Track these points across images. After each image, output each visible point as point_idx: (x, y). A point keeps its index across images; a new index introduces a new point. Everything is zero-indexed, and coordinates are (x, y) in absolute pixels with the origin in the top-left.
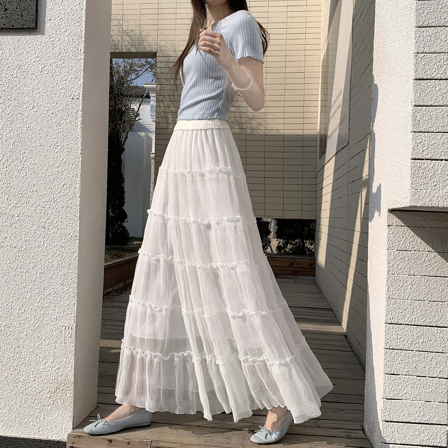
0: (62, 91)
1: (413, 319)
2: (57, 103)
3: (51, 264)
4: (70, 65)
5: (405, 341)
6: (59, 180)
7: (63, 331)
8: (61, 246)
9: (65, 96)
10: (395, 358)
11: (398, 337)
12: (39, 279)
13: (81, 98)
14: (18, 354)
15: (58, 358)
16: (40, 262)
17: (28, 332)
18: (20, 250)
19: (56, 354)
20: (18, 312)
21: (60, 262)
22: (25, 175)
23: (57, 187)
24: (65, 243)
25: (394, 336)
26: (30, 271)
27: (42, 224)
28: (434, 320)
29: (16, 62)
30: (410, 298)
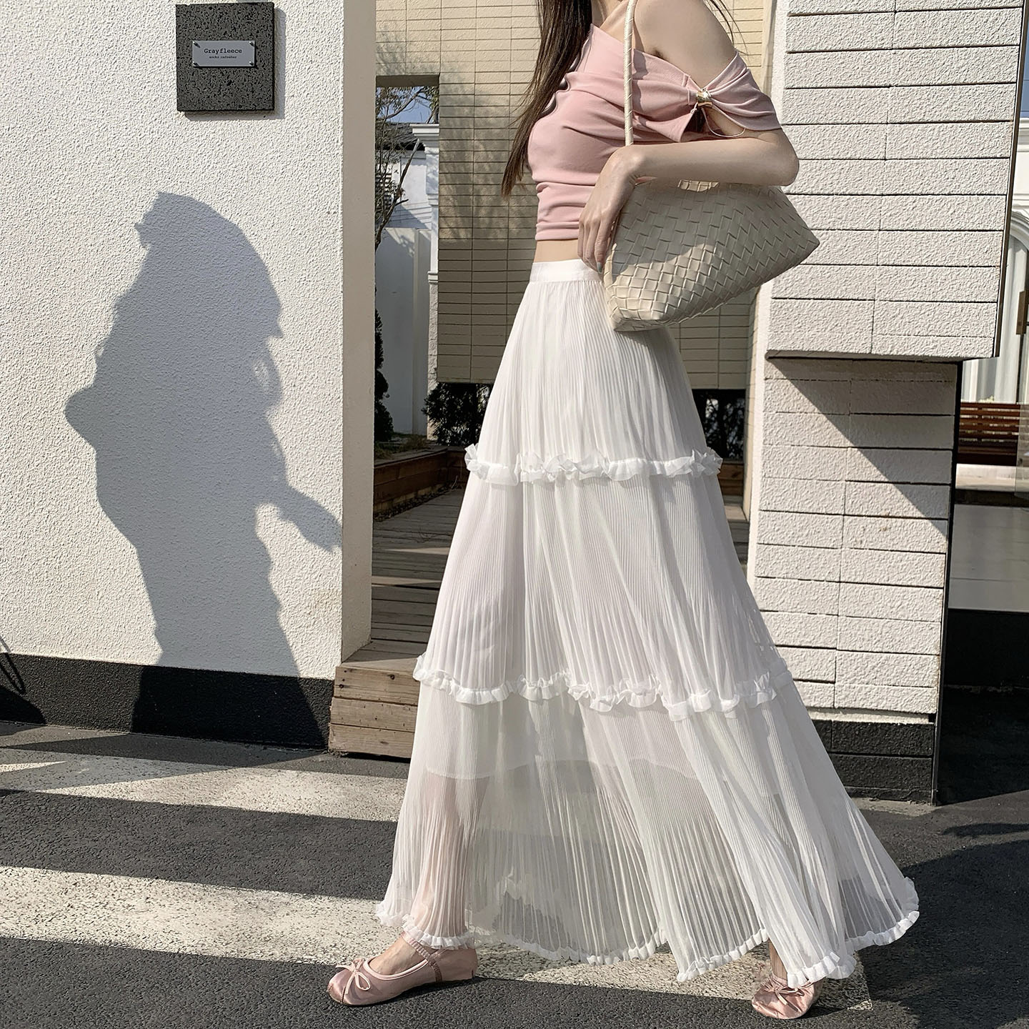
0: (313, 202)
1: (795, 505)
2: (306, 220)
4: (323, 164)
5: (785, 533)
6: (312, 324)
8: (318, 412)
9: (317, 209)
11: (775, 528)
13: (340, 211)
25: (770, 527)
28: (824, 506)
29: (247, 160)
30: (793, 476)
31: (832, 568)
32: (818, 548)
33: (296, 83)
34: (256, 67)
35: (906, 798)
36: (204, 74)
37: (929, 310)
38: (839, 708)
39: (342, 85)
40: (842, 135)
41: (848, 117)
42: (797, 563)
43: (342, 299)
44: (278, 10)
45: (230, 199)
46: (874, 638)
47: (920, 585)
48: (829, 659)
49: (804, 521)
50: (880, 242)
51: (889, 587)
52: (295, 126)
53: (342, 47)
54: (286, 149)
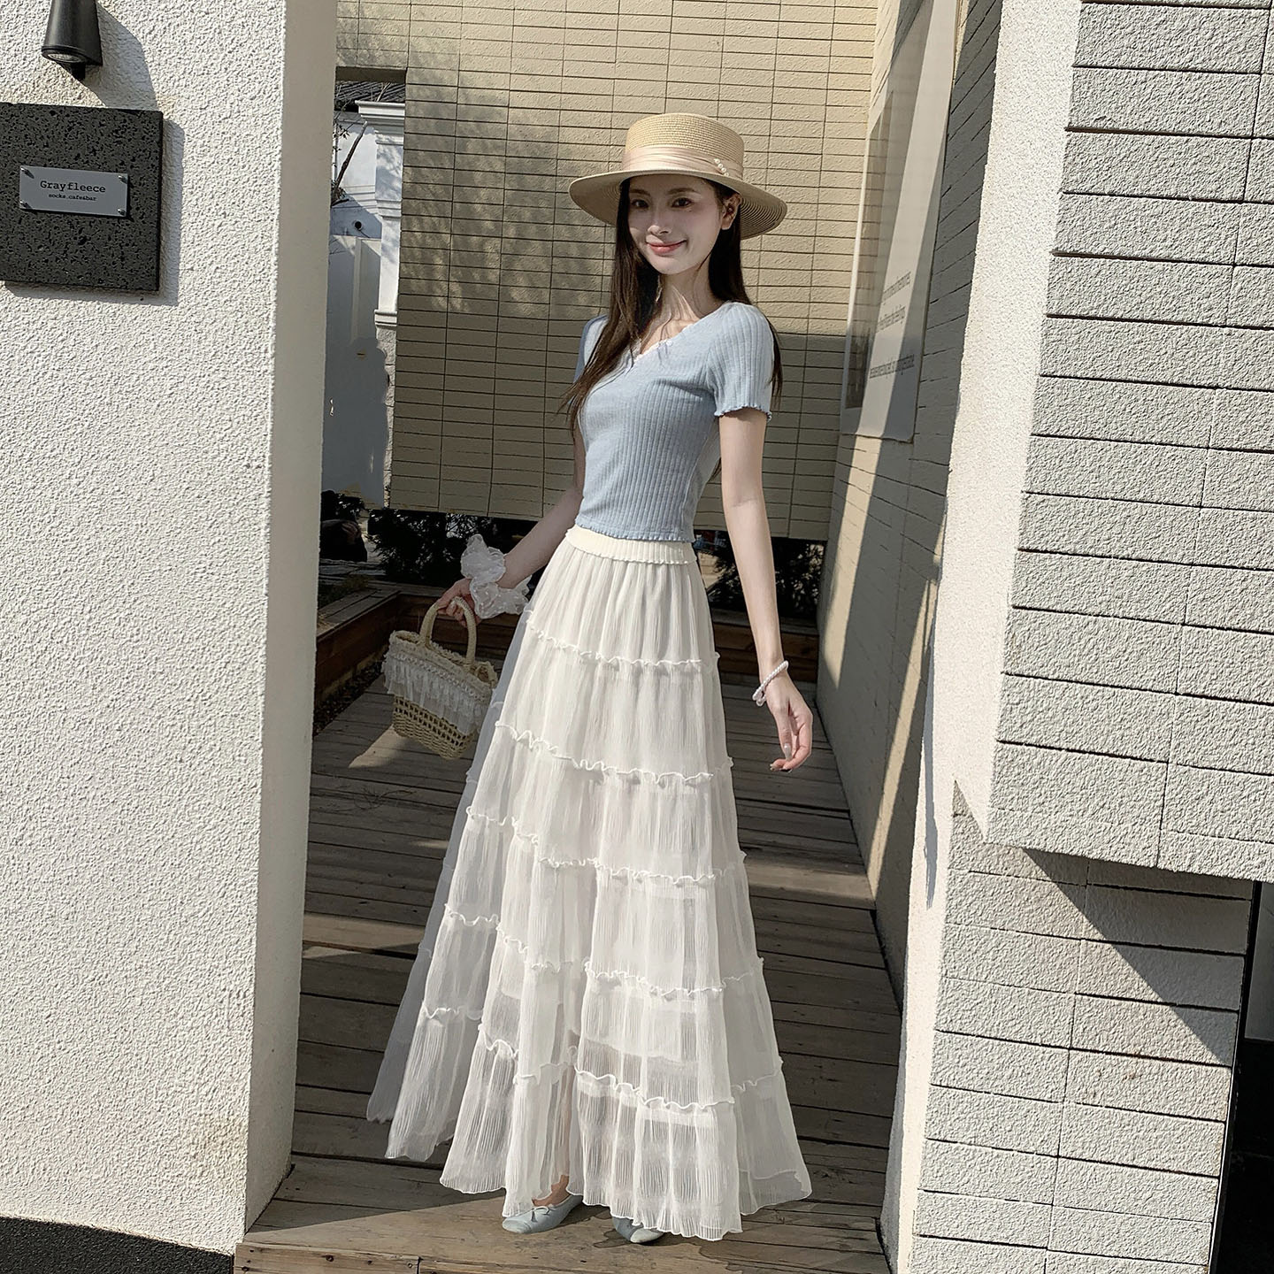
0: (221, 447)
1: (993, 1026)
2: (209, 474)
3: (198, 847)
4: (240, 385)
5: (975, 1071)
6: (215, 650)
7: (226, 1001)
8: (220, 807)
9: (229, 458)
10: (951, 1107)
11: (959, 1062)
12: (170, 878)
13: (267, 466)
14: (123, 1046)
16: (171, 841)
18: (125, 808)
20: (123, 951)
21: (219, 842)
25: (951, 1059)
26: (148, 860)
27: (176, 752)
28: (1039, 1032)
29: (110, 368)
30: (991, 978)
31: (1046, 1133)
32: (1025, 1098)
33: (198, 248)
34: (128, 216)
36: (39, 222)
39: (275, 259)
40: (1132, 460)
41: (1143, 432)
42: (991, 1121)
44: (170, 124)
46: (1106, 1238)
47: (1183, 1170)
51: (1135, 1170)
52: (193, 319)
53: (278, 195)
54: (177, 355)
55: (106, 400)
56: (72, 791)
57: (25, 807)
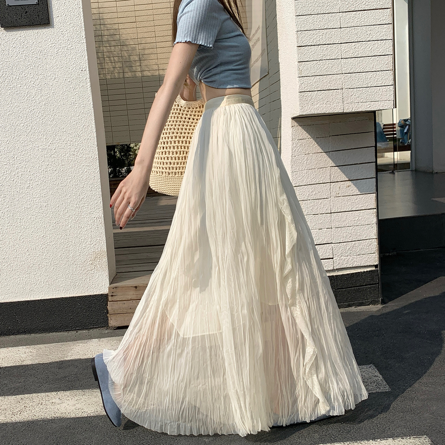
0: (74, 66)
1: (308, 181)
2: (71, 74)
3: (82, 178)
4: (77, 47)
5: (305, 195)
7: (96, 220)
8: (87, 166)
9: (76, 69)
11: (300, 193)
13: (88, 69)
14: (66, 240)
15: (94, 238)
16: (74, 178)
17: (71, 224)
19: (93, 236)
21: (88, 176)
22: (56, 123)
23: (79, 128)
24: (89, 163)
26: (68, 185)
27: (72, 152)
28: (321, 180)
29: (38, 48)
30: (306, 169)
31: (327, 207)
32: (320, 199)
33: (59, 10)
34: (38, 4)
35: (369, 304)
36: (13, 9)
37: (366, 91)
38: (336, 269)
39: (82, 10)
40: (321, 19)
41: (323, 11)
42: (311, 207)
43: (93, 110)
45: (32, 67)
46: (348, 235)
47: (366, 209)
48: (330, 248)
49: (313, 188)
50: (342, 64)
51: (353, 212)
52: (61, 31)
54: (57, 42)
55: (38, 58)
56: (43, 170)
57: (29, 177)
